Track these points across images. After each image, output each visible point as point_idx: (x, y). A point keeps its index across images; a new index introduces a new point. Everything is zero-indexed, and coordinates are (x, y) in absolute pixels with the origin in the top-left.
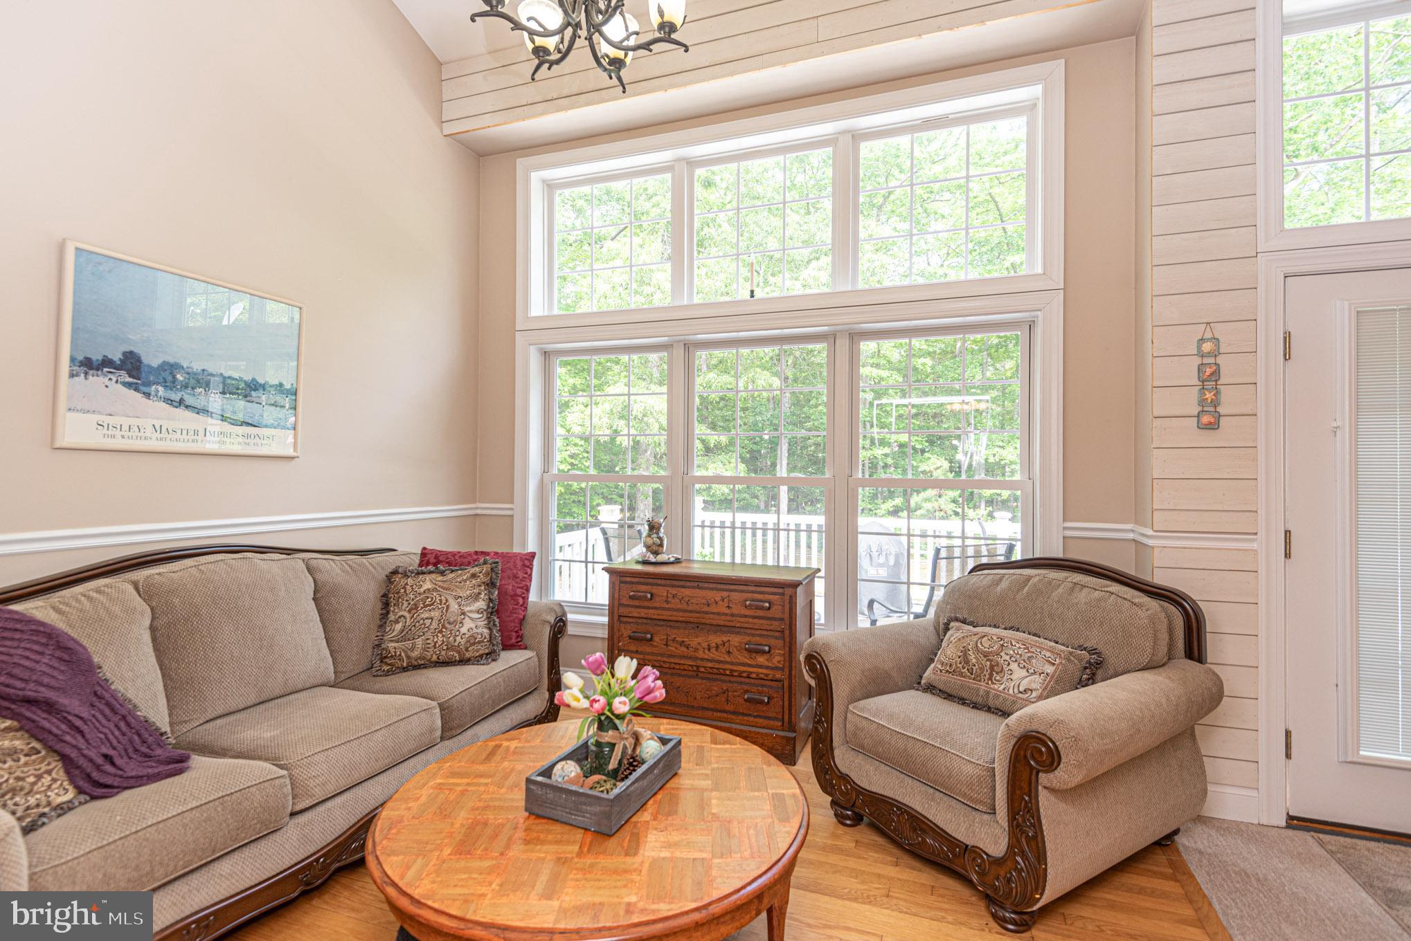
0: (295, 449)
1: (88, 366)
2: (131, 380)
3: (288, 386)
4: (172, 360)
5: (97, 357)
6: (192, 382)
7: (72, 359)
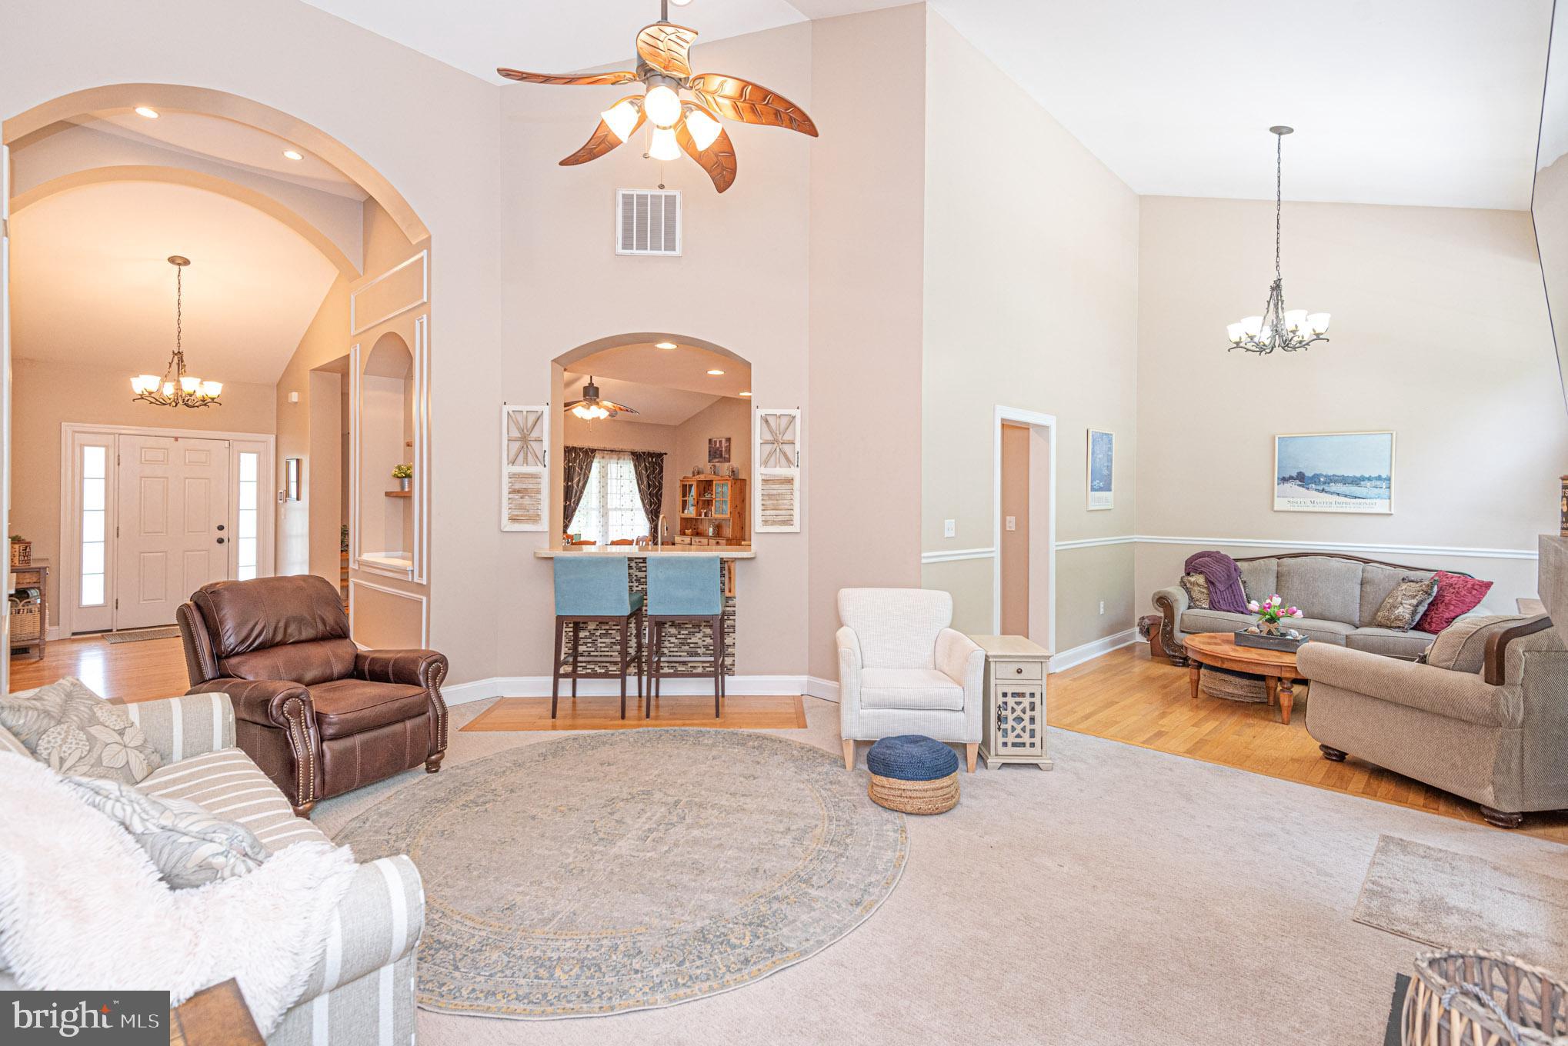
0: (1390, 510)
1: (1284, 480)
2: (1300, 483)
3: (1384, 476)
4: (1318, 473)
5: (1287, 476)
6: (1329, 481)
7: (1278, 478)
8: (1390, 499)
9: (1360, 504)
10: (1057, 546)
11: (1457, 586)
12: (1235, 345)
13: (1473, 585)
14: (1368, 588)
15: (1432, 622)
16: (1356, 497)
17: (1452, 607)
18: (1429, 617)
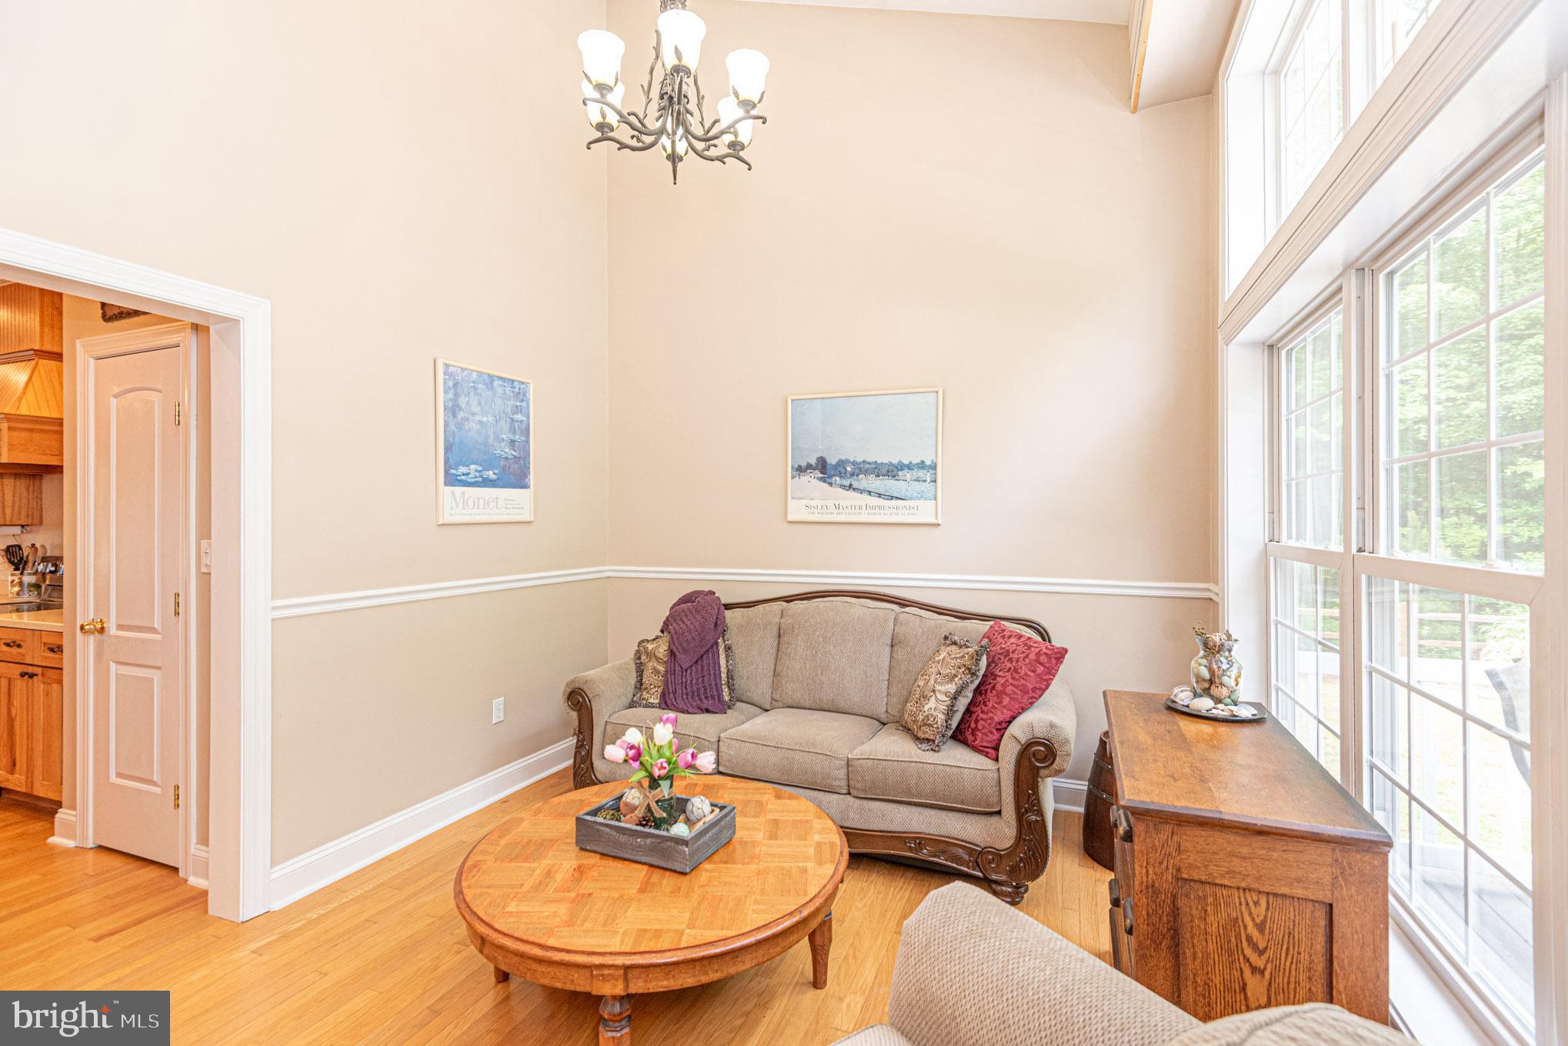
0: (936, 518)
1: (800, 470)
2: (820, 475)
3: (928, 463)
4: (843, 458)
5: (804, 464)
6: (857, 471)
7: (793, 467)
8: (936, 499)
9: (897, 508)
10: (274, 608)
11: (1015, 656)
12: (599, 135)
13: (1038, 654)
14: (900, 653)
15: (976, 728)
16: (892, 498)
17: (1006, 700)
18: (974, 716)
